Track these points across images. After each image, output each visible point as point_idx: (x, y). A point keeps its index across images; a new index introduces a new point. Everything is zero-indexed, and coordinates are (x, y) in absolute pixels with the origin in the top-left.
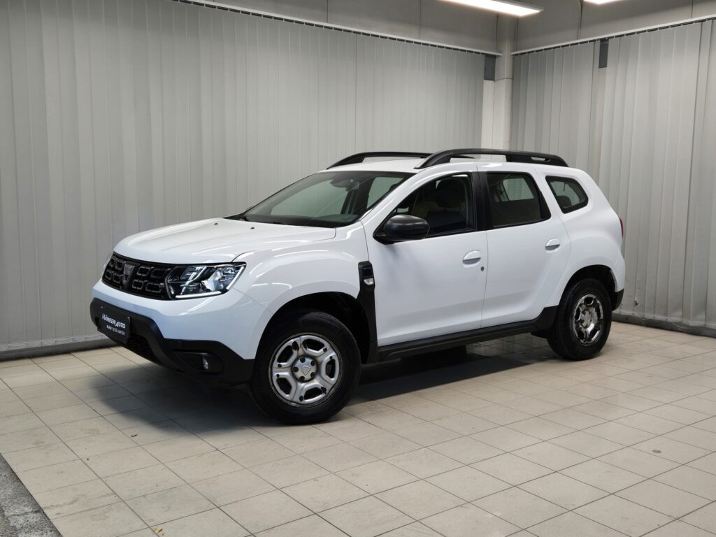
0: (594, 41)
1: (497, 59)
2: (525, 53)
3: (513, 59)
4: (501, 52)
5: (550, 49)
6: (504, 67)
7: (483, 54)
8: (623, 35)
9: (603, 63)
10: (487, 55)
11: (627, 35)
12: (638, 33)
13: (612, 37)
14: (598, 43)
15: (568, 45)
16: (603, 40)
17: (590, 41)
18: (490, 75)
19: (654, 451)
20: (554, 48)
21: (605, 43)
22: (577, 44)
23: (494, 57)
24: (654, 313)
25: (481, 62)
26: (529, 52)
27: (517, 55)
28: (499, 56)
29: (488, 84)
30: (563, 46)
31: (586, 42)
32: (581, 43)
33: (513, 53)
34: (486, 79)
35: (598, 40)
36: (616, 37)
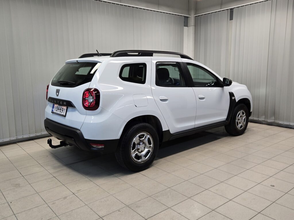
0: (228, 9)
1: (189, 18)
2: (200, 15)
3: (195, 18)
4: (190, 15)
5: (210, 13)
6: (192, 21)
7: (183, 16)
8: (239, 7)
9: (231, 18)
10: (185, 17)
11: (241, 6)
12: (246, 5)
13: (235, 8)
14: (229, 10)
15: (217, 12)
16: (231, 9)
17: (226, 10)
18: (186, 24)
19: (271, 186)
20: (211, 13)
21: (232, 10)
22: (221, 11)
23: (188, 17)
24: (254, 117)
25: (183, 19)
26: (201, 15)
27: (196, 16)
28: (190, 17)
29: (185, 28)
30: (215, 12)
31: (224, 10)
32: (222, 11)
33: (195, 16)
34: (184, 26)
35: (229, 9)
36: (237, 7)
